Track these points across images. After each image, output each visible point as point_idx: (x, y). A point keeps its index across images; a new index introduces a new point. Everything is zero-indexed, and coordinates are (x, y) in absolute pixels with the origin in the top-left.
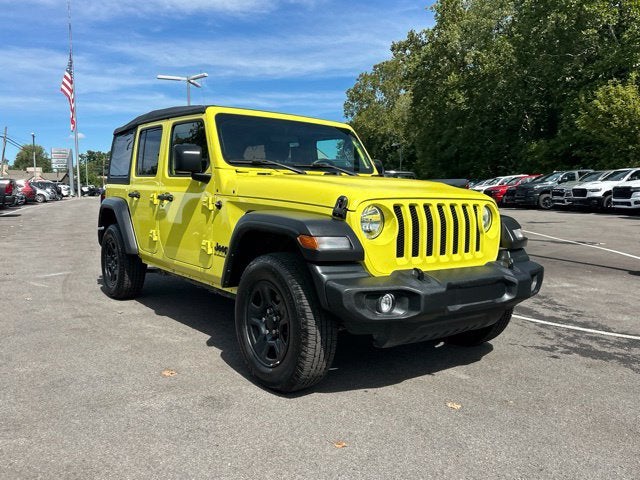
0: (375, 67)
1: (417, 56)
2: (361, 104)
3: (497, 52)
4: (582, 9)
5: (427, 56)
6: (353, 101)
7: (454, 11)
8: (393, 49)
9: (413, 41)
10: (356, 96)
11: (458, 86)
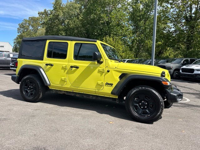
0: (29, 18)
1: (47, 18)
2: (24, 29)
3: (74, 22)
4: (100, 15)
5: (51, 18)
6: (21, 28)
7: (60, 6)
8: (39, 14)
9: (45, 13)
10: (22, 26)
11: (63, 30)
